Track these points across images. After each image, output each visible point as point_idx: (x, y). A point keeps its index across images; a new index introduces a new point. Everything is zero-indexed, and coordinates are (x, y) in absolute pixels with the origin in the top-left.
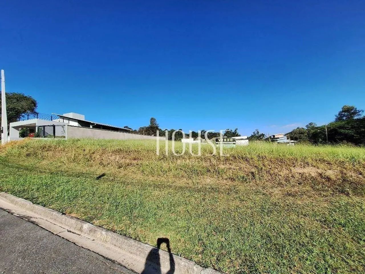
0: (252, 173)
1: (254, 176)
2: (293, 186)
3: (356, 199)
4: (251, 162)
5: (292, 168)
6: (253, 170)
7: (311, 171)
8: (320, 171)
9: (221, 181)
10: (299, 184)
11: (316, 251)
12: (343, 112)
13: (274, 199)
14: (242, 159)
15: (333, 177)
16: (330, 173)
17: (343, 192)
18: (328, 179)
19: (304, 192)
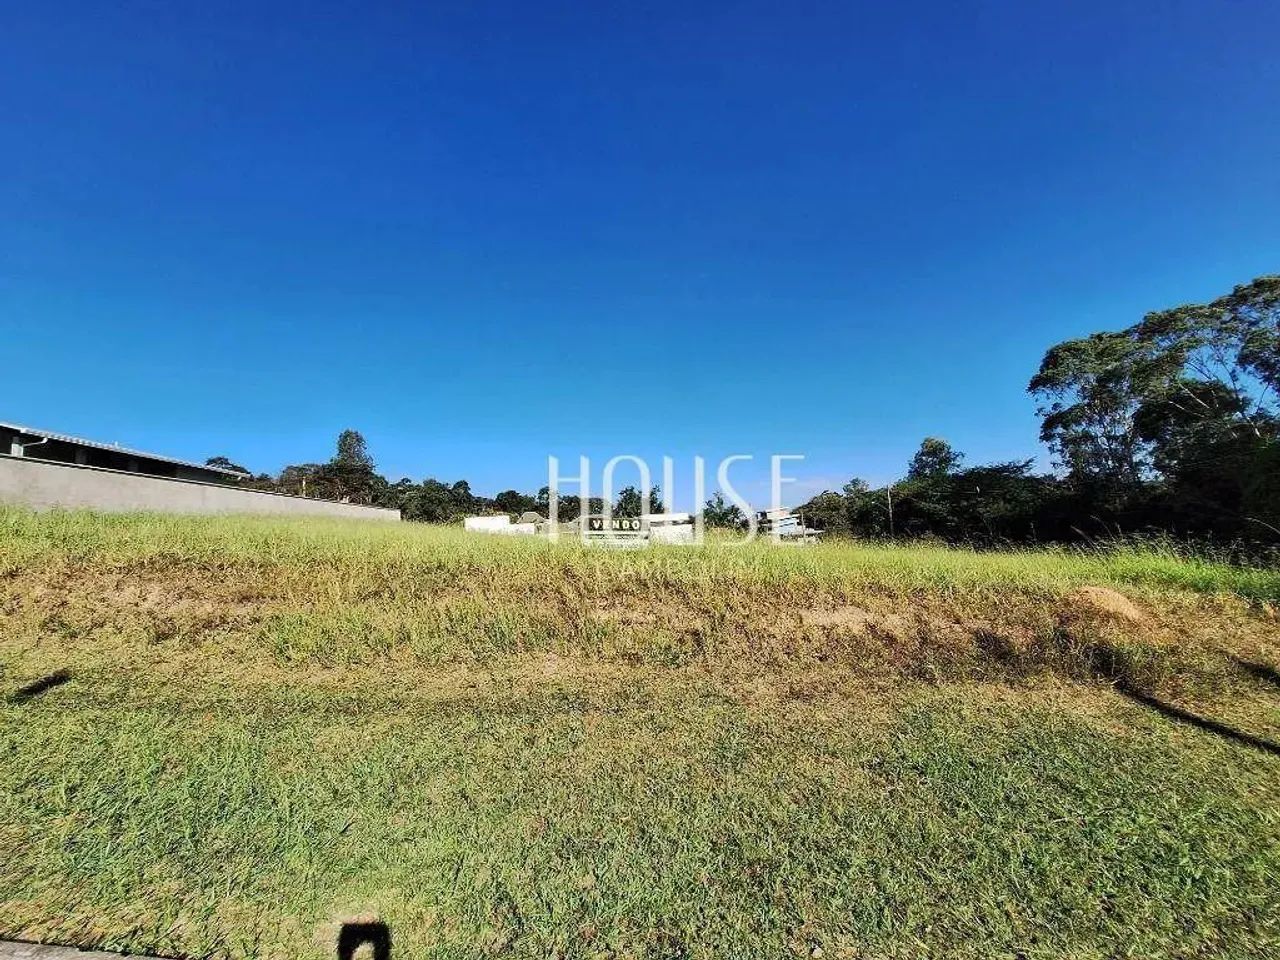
0: (696, 633)
1: (699, 645)
2: (808, 667)
3: (950, 690)
4: (692, 597)
5: (804, 613)
6: (698, 624)
7: (850, 620)
8: (870, 618)
9: (596, 668)
10: (821, 659)
11: (858, 859)
12: (923, 454)
13: (752, 716)
14: (667, 588)
15: (899, 633)
16: (896, 623)
17: (921, 674)
18: (891, 640)
19: (834, 684)
